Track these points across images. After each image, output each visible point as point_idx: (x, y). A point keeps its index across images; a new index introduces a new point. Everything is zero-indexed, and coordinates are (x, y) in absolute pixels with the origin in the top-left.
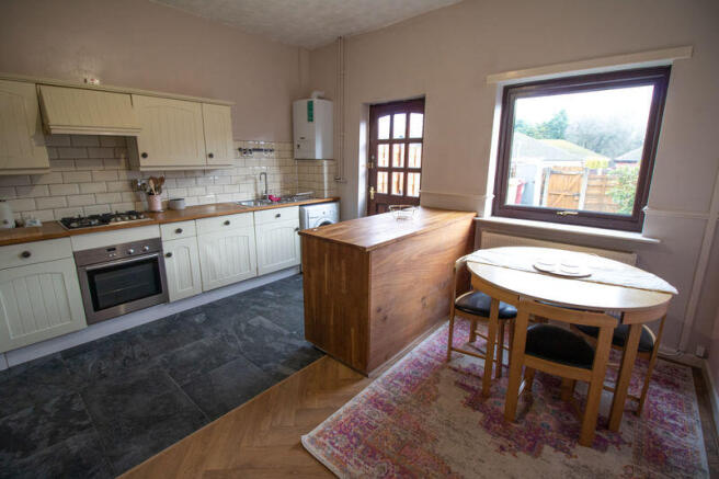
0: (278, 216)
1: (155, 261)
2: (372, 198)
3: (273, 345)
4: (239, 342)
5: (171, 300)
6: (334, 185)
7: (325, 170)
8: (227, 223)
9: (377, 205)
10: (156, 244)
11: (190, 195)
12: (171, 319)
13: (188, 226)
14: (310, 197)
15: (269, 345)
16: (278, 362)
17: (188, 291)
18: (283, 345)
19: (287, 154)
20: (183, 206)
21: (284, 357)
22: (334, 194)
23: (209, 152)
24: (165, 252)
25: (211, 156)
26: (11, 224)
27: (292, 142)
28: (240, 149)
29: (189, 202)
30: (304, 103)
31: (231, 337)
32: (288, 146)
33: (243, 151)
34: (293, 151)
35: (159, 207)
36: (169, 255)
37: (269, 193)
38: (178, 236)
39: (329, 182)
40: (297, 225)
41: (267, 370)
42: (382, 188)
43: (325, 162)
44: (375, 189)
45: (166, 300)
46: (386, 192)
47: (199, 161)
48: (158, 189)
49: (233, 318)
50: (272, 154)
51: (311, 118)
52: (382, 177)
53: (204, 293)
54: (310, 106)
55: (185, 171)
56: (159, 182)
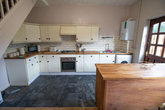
0: (107, 56)
1: (74, 62)
2: (146, 55)
3: (87, 94)
4: (81, 89)
5: (77, 71)
6: (131, 49)
7: (128, 44)
8: (92, 56)
9: (148, 59)
10: (75, 58)
11: (88, 48)
12: (76, 76)
13: (82, 56)
14: (122, 52)
15: (86, 94)
16: (83, 100)
17: (80, 71)
18: (89, 96)
19: (118, 39)
20: (85, 51)
21: (86, 100)
22: (131, 52)
23: (92, 38)
24: (76, 61)
25: (92, 39)
26: (55, 51)
27: (120, 35)
28: (102, 37)
29: (87, 50)
30: (124, 23)
31: (81, 86)
32: (118, 36)
33: (103, 38)
34: (119, 38)
35: (80, 50)
36: (77, 62)
37: (109, 49)
38: (79, 57)
39: (129, 48)
40: (114, 60)
41: (79, 101)
42: (151, 52)
43: (128, 41)
44: (148, 52)
45: (75, 71)
46: (153, 54)
47: (89, 40)
48: (81, 46)
49: (86, 81)
50: (112, 39)
51: (125, 27)
52: (152, 48)
53: (84, 72)
54: (126, 23)
55: (88, 43)
56: (81, 45)
